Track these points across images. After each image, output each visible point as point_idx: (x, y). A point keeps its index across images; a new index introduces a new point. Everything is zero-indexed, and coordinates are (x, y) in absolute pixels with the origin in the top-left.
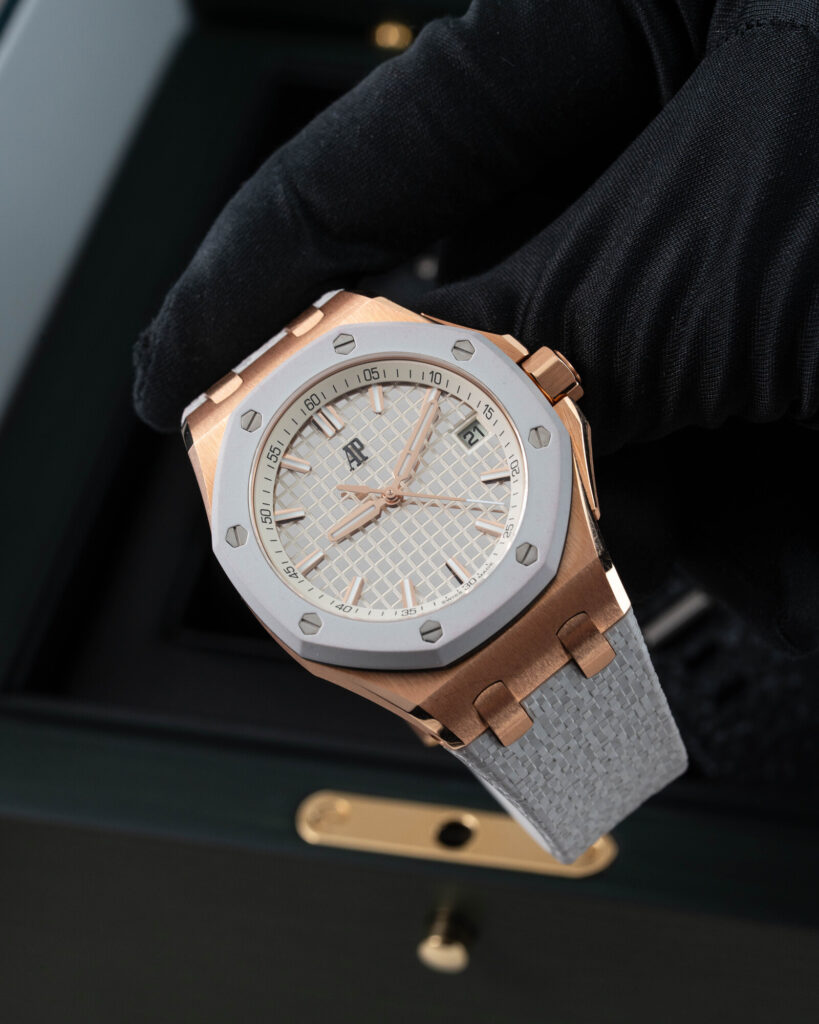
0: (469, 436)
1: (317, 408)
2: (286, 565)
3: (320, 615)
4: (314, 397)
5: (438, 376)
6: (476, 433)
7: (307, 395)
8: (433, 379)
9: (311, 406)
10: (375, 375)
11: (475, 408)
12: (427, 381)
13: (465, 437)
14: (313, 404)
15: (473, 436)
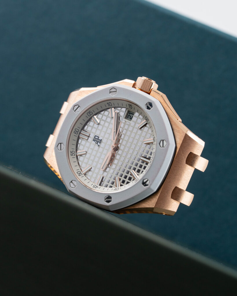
0: (129, 117)
1: (79, 132)
2: (93, 185)
3: (110, 195)
4: (76, 130)
5: (110, 103)
6: (131, 115)
7: (74, 130)
8: (109, 105)
9: (77, 133)
10: (91, 113)
11: (126, 107)
12: (108, 107)
13: (128, 118)
14: (77, 132)
15: (130, 116)
